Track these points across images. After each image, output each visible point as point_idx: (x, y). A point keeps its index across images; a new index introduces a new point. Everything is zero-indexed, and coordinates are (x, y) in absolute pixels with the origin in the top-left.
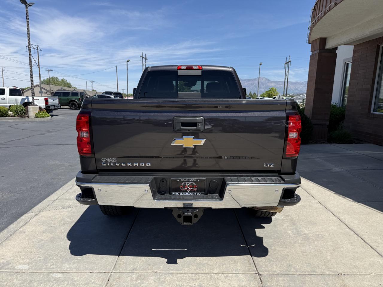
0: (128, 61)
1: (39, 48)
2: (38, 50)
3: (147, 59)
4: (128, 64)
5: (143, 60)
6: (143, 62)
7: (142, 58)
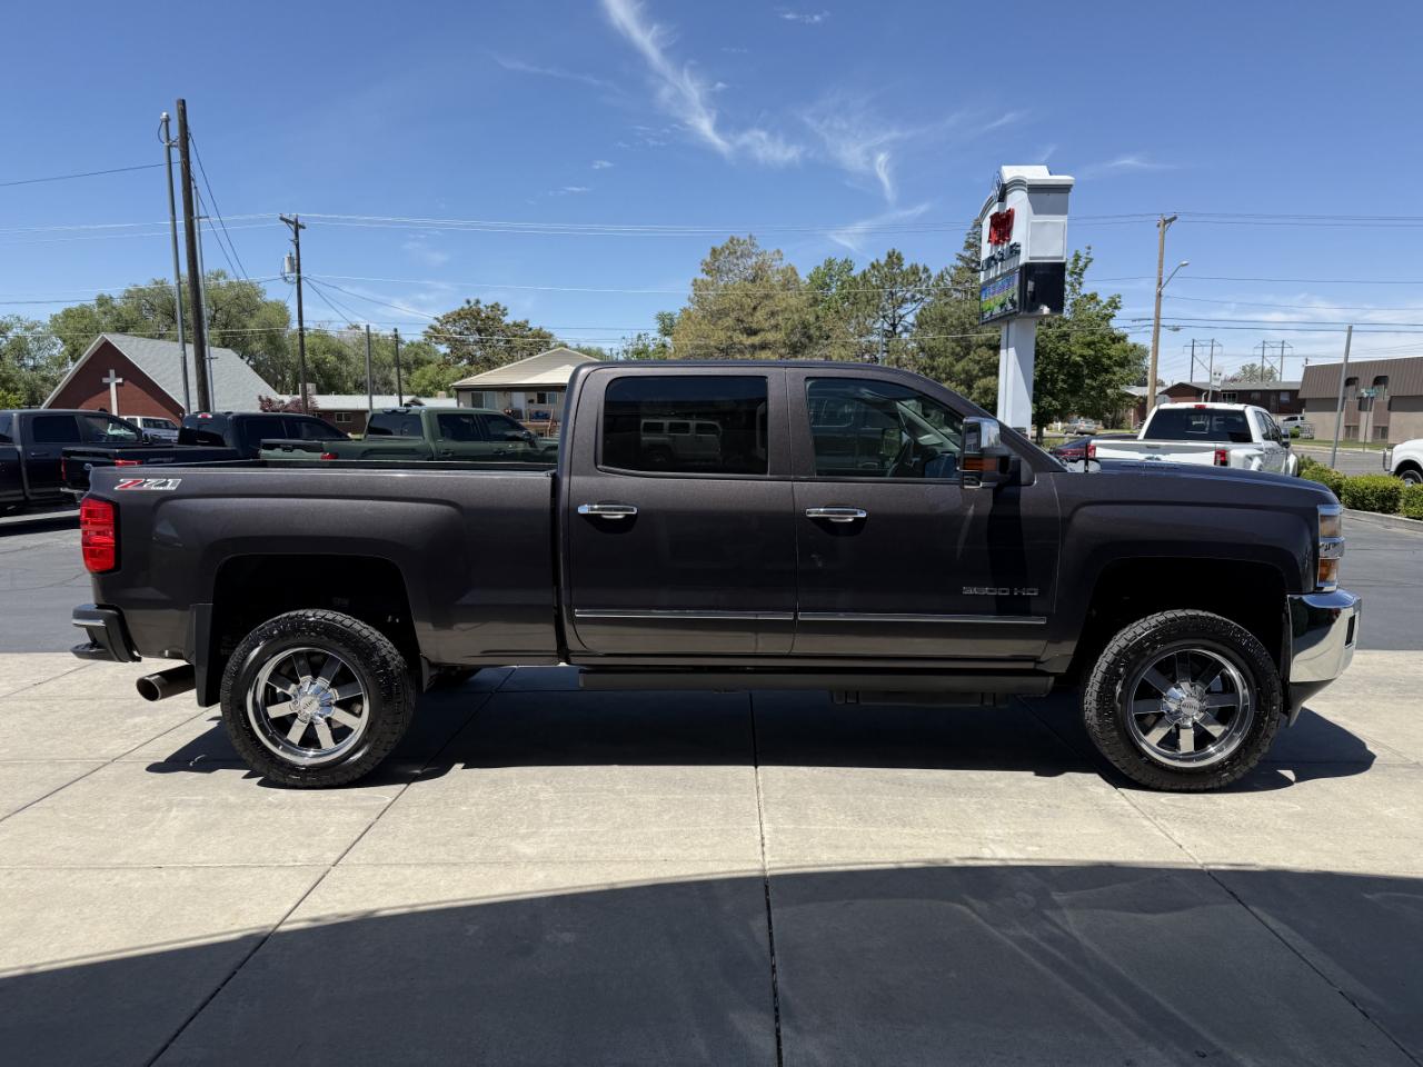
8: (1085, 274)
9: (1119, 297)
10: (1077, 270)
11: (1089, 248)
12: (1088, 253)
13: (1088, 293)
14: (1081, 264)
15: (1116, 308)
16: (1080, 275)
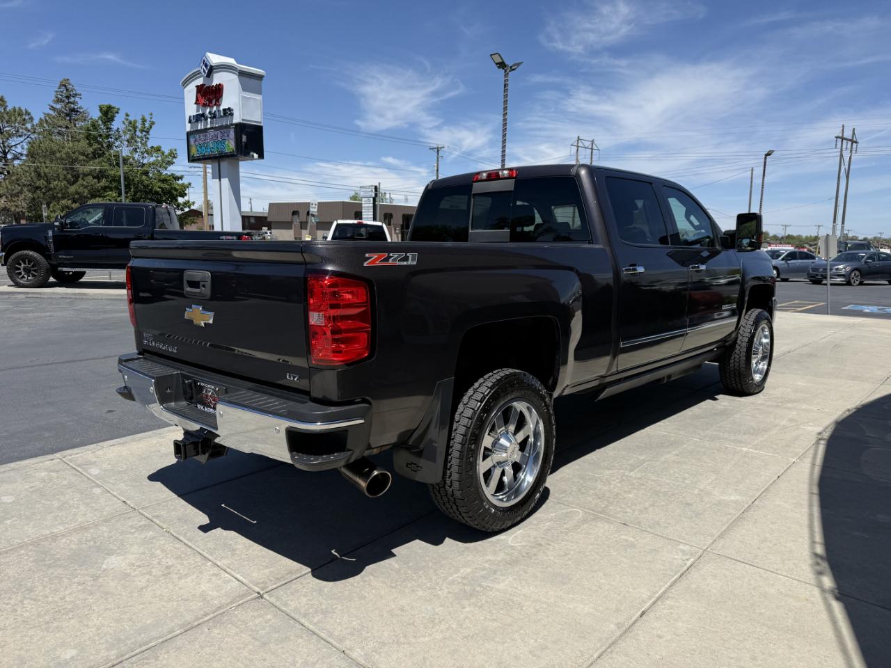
0: (768, 154)
1: (594, 145)
2: (592, 149)
3: (856, 142)
4: (767, 160)
5: (844, 146)
6: (842, 150)
7: (839, 140)
8: (151, 132)
9: (175, 150)
10: (145, 130)
11: (151, 115)
12: (151, 118)
13: (155, 146)
14: (147, 125)
15: (174, 157)
16: (148, 132)
